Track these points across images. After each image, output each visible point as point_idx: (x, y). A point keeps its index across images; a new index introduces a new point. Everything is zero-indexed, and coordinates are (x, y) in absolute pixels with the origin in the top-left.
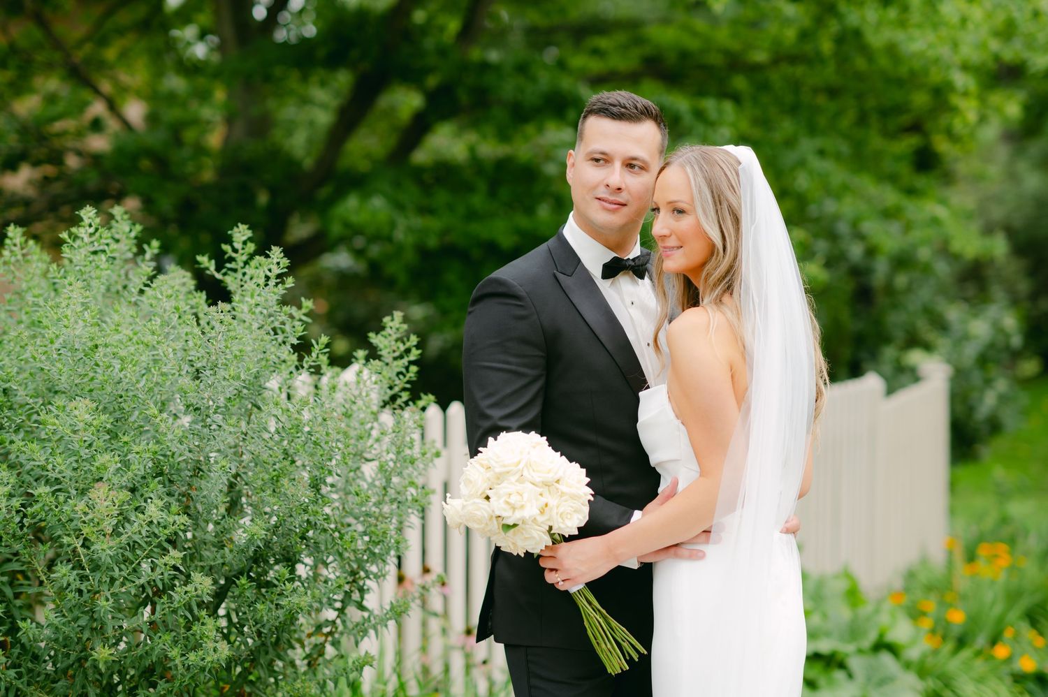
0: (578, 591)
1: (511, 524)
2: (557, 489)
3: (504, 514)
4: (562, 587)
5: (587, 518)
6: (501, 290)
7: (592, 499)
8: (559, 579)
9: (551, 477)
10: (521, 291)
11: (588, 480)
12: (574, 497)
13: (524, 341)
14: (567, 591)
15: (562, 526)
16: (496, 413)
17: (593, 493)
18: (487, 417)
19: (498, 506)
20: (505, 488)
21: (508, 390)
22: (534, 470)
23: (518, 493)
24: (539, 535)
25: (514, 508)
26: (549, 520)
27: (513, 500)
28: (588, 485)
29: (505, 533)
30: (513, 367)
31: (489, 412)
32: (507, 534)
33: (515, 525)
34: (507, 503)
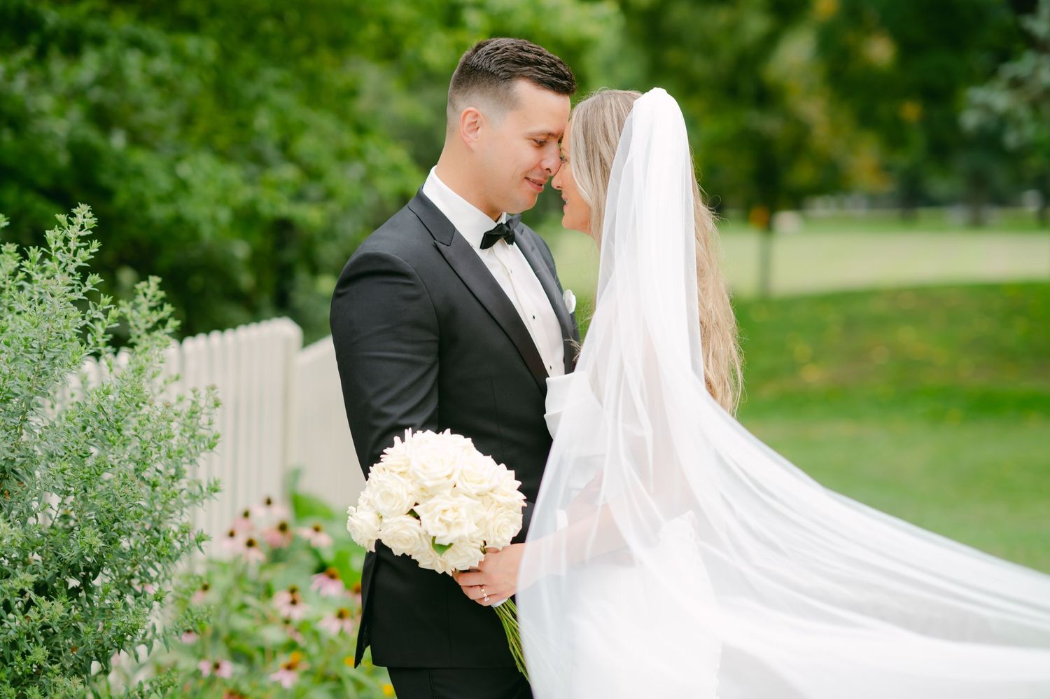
0: (503, 604)
1: (447, 544)
2: (491, 498)
3: (439, 534)
4: (486, 603)
5: (521, 527)
6: (383, 267)
7: (525, 505)
8: (485, 595)
9: (486, 486)
10: (409, 267)
11: (519, 483)
12: (510, 506)
13: (417, 325)
14: (490, 607)
15: (498, 540)
16: (396, 410)
17: (525, 498)
18: (385, 416)
19: (431, 524)
20: (440, 502)
21: (406, 383)
22: (466, 480)
23: (453, 508)
24: (474, 553)
25: (448, 525)
26: (484, 535)
27: (449, 517)
28: (520, 489)
29: (441, 555)
30: (407, 356)
31: (386, 410)
32: (443, 555)
33: (451, 545)
34: (441, 520)
